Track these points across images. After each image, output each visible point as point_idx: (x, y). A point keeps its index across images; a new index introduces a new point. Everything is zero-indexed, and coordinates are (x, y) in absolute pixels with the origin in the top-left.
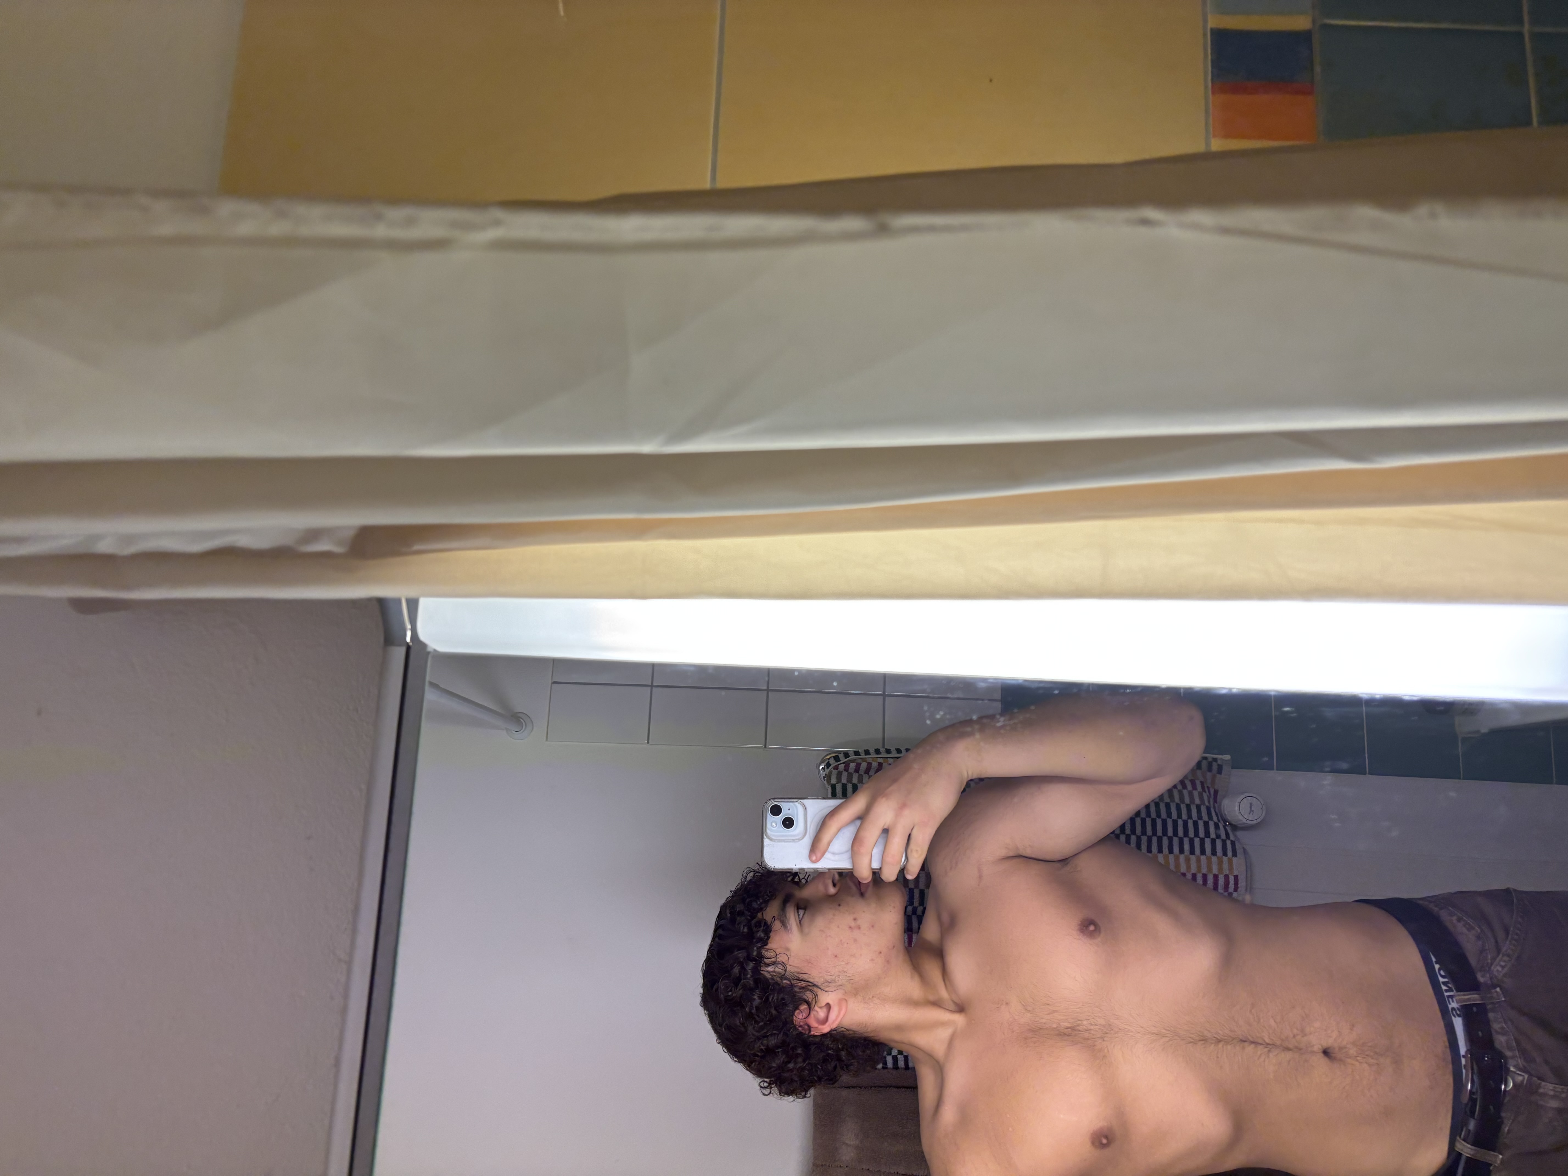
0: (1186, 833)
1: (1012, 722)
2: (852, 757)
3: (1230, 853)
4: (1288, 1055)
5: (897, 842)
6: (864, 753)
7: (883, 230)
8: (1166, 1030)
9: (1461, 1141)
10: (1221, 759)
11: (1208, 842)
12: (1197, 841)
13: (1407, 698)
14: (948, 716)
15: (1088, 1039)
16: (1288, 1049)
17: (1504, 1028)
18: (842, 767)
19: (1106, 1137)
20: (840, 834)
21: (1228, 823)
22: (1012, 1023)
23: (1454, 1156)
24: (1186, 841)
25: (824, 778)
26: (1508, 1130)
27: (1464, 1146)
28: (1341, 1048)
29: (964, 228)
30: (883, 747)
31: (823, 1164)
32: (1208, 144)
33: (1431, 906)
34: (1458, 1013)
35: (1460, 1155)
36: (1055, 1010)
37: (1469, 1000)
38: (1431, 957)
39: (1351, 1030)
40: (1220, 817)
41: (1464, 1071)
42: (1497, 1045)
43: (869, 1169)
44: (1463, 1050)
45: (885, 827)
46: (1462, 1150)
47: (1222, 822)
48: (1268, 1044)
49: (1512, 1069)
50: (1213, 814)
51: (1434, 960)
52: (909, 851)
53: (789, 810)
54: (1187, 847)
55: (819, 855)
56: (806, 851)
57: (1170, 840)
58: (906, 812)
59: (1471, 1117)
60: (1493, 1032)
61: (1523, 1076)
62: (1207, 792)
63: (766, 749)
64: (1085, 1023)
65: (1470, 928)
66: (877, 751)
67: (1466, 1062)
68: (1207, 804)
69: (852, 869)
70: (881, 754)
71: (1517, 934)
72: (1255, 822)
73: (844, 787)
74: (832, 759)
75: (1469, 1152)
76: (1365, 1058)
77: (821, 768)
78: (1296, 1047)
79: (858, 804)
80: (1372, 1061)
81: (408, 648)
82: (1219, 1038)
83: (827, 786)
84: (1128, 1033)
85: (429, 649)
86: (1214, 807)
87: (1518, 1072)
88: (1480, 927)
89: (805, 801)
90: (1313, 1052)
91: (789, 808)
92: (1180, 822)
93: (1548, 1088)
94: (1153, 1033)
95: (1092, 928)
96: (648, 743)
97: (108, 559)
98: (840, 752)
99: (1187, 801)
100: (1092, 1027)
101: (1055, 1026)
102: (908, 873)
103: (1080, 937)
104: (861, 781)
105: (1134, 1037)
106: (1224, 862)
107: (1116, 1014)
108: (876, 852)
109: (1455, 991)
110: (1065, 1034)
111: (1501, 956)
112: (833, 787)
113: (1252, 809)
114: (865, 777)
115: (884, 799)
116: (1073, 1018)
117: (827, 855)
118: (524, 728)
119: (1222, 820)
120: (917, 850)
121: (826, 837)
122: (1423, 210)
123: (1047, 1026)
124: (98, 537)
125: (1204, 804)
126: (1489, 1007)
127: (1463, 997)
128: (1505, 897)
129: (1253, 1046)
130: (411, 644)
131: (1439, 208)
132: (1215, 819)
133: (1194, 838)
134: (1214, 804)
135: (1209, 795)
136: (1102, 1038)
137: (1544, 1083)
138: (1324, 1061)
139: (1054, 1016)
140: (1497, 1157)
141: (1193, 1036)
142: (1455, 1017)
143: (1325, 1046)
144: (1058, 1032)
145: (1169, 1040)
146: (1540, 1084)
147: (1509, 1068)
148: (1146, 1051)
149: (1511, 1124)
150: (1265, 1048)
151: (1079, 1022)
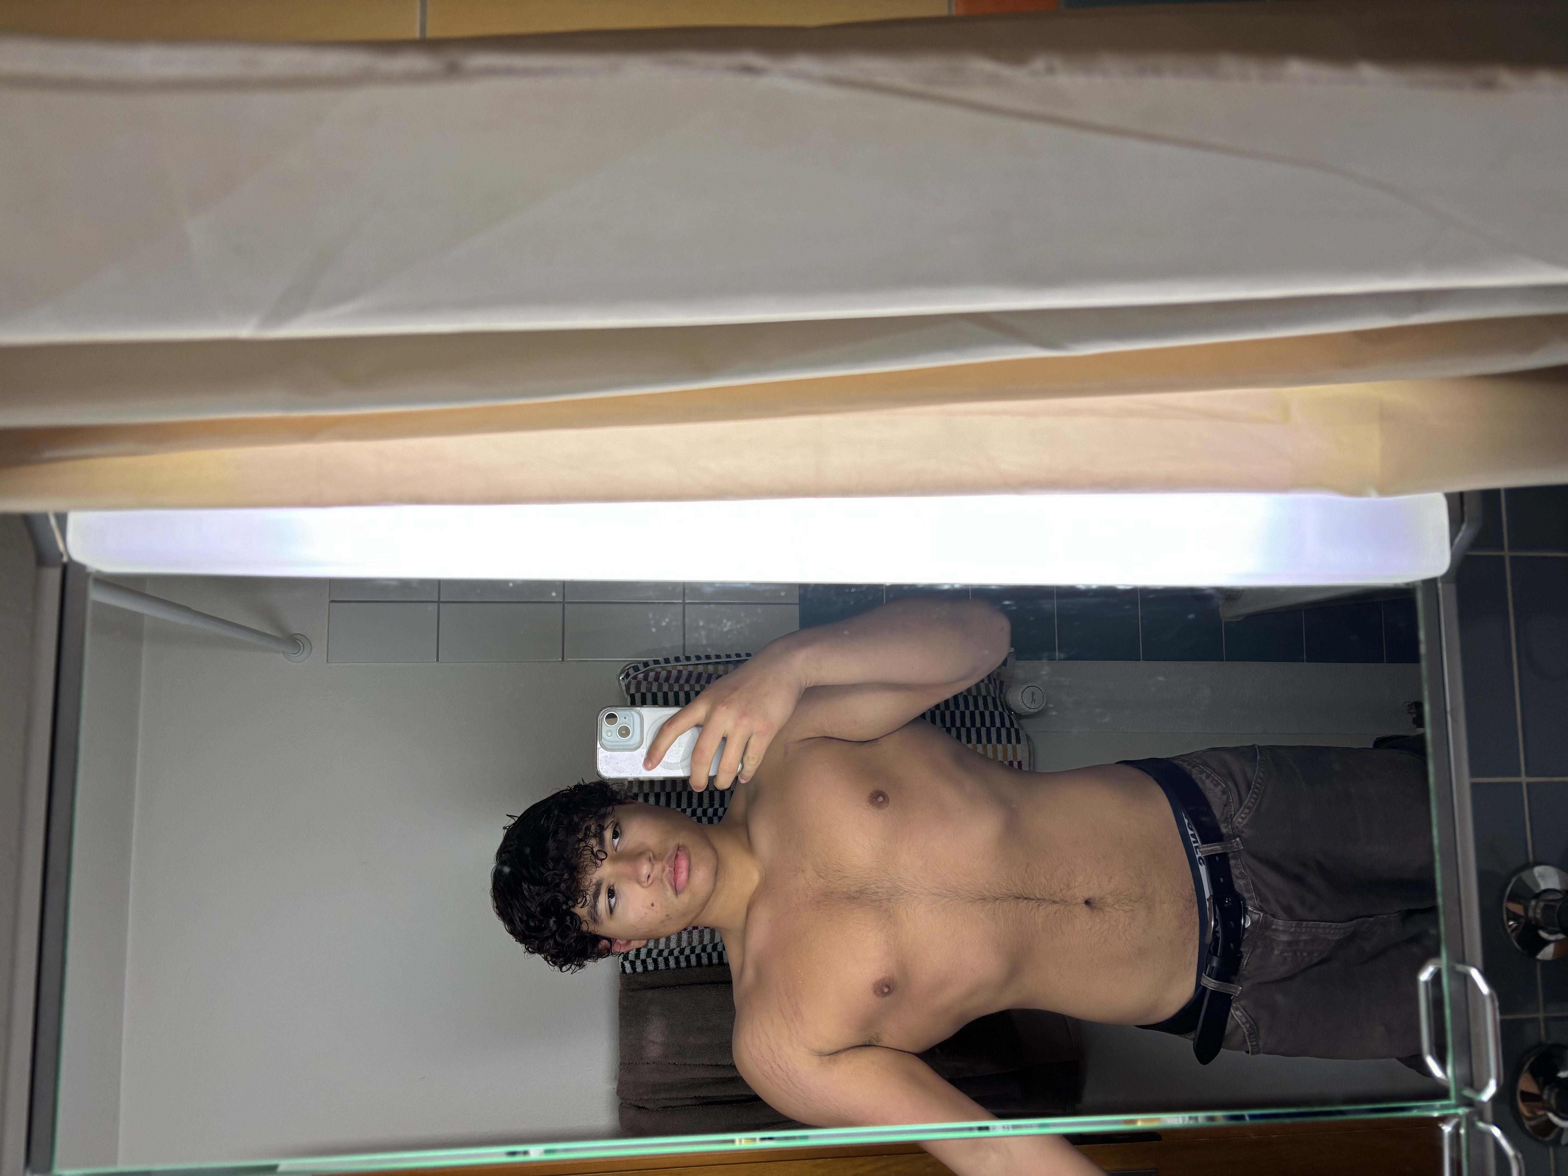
0: (973, 724)
2: (652, 666)
3: (1014, 741)
4: (1055, 907)
5: (734, 750)
6: (664, 662)
8: (946, 890)
9: (1206, 977)
11: (993, 731)
12: (983, 730)
15: (876, 901)
16: (1054, 902)
17: (1243, 873)
18: (641, 676)
19: (888, 986)
21: (1013, 713)
22: (807, 888)
23: (1200, 990)
24: (973, 730)
25: (625, 689)
26: (1247, 963)
27: (1209, 980)
28: (1100, 898)
30: (683, 655)
31: (631, 1062)
33: (1181, 763)
34: (1203, 861)
35: (1205, 989)
36: (845, 875)
37: (1212, 850)
38: (1183, 813)
39: (1110, 882)
40: (1005, 707)
41: (1208, 912)
42: (1236, 887)
43: (675, 1064)
44: (1207, 894)
45: (725, 736)
46: (1207, 985)
47: (1007, 711)
48: (1038, 899)
49: (1250, 908)
50: (999, 703)
53: (625, 718)
54: (974, 737)
55: (654, 763)
58: (746, 721)
59: (1215, 956)
60: (1234, 877)
61: (1259, 914)
62: (993, 683)
63: (564, 662)
64: (873, 886)
65: (1217, 784)
66: (677, 659)
67: (1210, 904)
68: (993, 695)
70: (680, 662)
71: (1257, 788)
72: (1036, 710)
74: (632, 669)
75: (1213, 986)
76: (1121, 906)
77: (621, 678)
78: (1062, 900)
79: (698, 711)
80: (1128, 908)
81: (65, 569)
82: (996, 896)
83: (626, 695)
84: (913, 895)
85: (89, 570)
87: (1256, 911)
88: (1226, 783)
90: (1076, 904)
92: (967, 713)
93: (1280, 923)
94: (935, 895)
95: (881, 799)
96: (437, 660)
98: (639, 662)
100: (879, 890)
101: (845, 890)
103: (870, 808)
105: (917, 899)
106: (1009, 749)
107: (902, 877)
109: (1201, 843)
110: (854, 898)
111: (1242, 808)
112: (633, 697)
113: (1034, 698)
115: (724, 708)
116: (862, 883)
118: (301, 650)
119: (1007, 709)
120: (753, 758)
121: (663, 744)
122: (1039, 64)
123: (838, 890)
125: (990, 695)
126: (1230, 855)
127: (1209, 849)
128: (1250, 753)
129: (1026, 901)
130: (67, 564)
132: (1000, 709)
133: (980, 728)
134: (999, 695)
135: (995, 686)
136: (888, 900)
137: (1276, 920)
138: (1085, 909)
139: (844, 882)
140: (1237, 989)
141: (973, 896)
142: (1202, 865)
143: (1087, 896)
144: (848, 896)
145: (950, 900)
146: (1273, 920)
147: (1247, 908)
148: (928, 911)
149: (1249, 958)
150: (1036, 902)
151: (867, 886)
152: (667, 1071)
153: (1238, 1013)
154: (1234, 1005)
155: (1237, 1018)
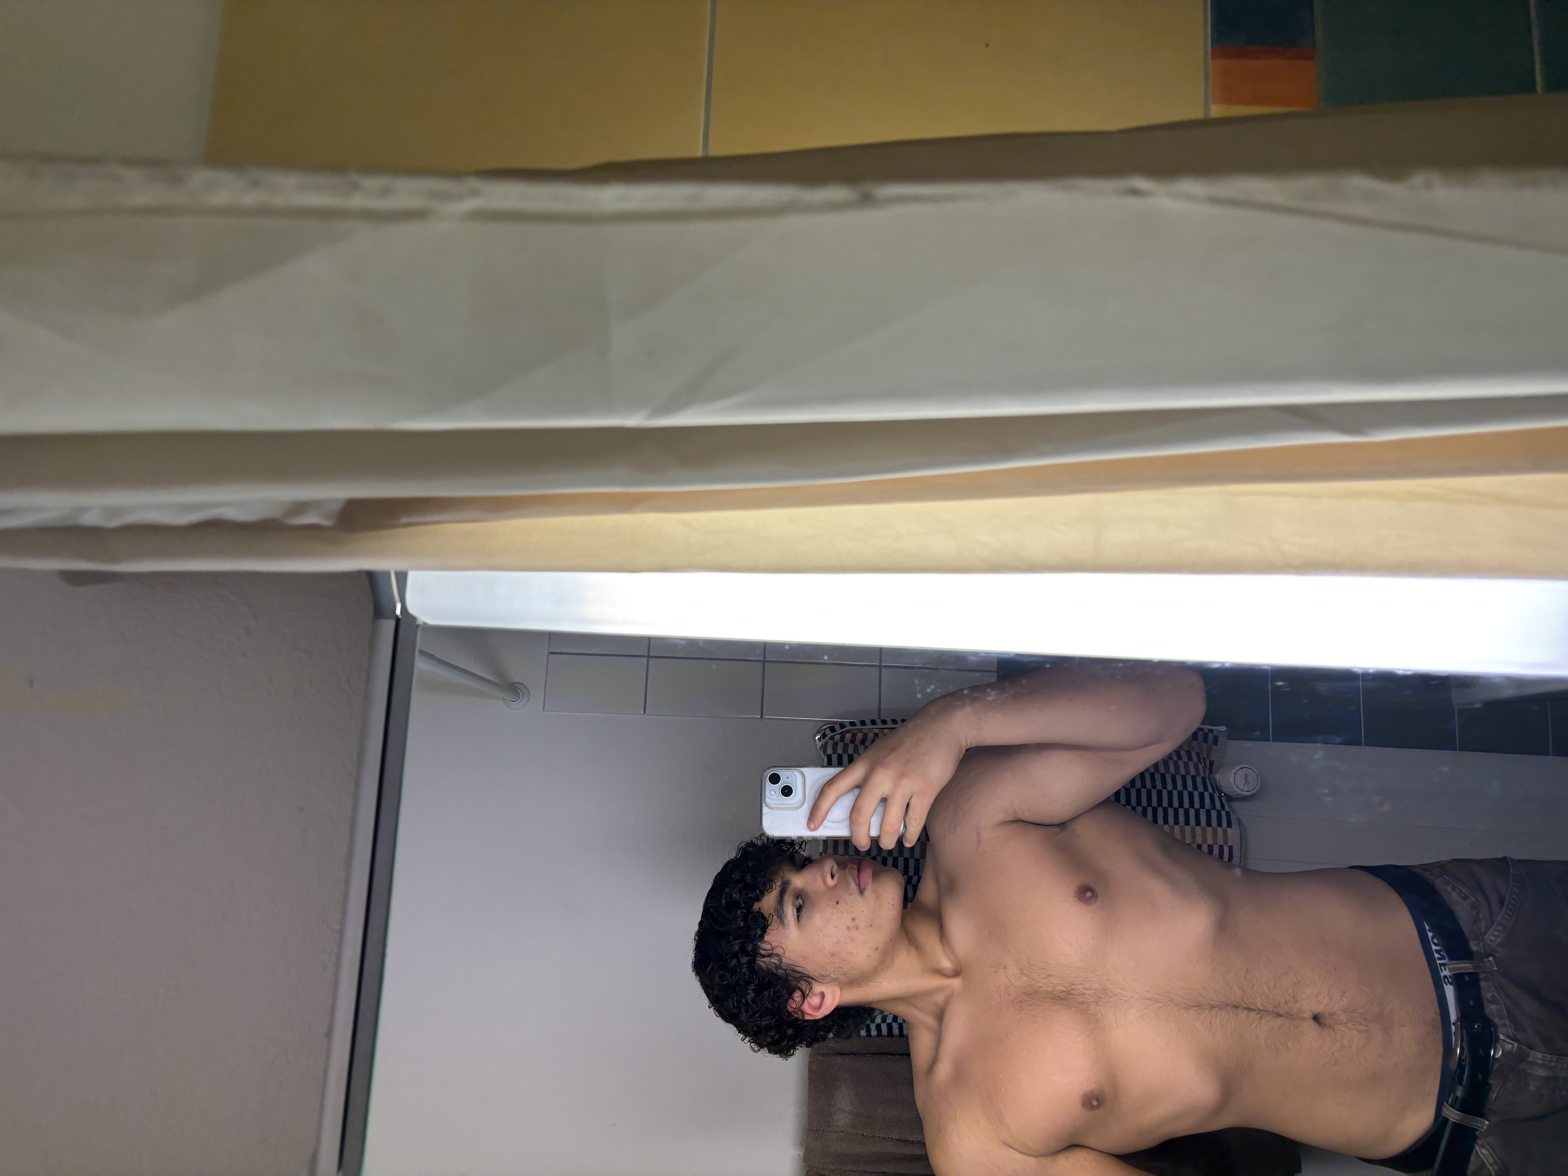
0: (1181, 804)
1: (1003, 696)
2: (848, 728)
3: (1224, 824)
4: (1279, 1021)
5: (896, 810)
6: (859, 724)
7: (867, 200)
8: (1159, 995)
9: (1447, 1106)
10: (1218, 730)
11: (1203, 813)
12: (1192, 812)
13: (1400, 672)
14: (939, 690)
15: (1083, 1003)
16: (1279, 1015)
17: (1496, 996)
18: (837, 737)
19: (1097, 1100)
20: (838, 802)
21: (1223, 794)
22: (1009, 986)
23: (1440, 1121)
24: (1181, 812)
25: (821, 748)
26: (1496, 1097)
27: (1451, 1111)
28: (1332, 1015)
29: (950, 198)
30: (879, 718)
31: (818, 1129)
32: (1207, 109)
33: (1427, 875)
34: (1450, 980)
35: (1446, 1120)
36: (1050, 974)
37: (1460, 968)
38: (1424, 925)
39: (1342, 997)
40: (1215, 788)
41: (1453, 1037)
42: (1488, 1013)
43: (863, 1135)
44: (1453, 1016)
45: (884, 796)
46: (1448, 1116)
47: (1217, 792)
48: (1260, 1010)
49: (1502, 1037)
50: (1208, 785)
51: (1427, 928)
52: (907, 819)
53: (788, 778)
54: (1182, 818)
55: (817, 823)
56: (804, 821)
57: (1165, 810)
58: (905, 782)
59: (1459, 1084)
60: (1485, 1002)
61: (1513, 1044)
62: (1203, 762)
63: (762, 720)
64: (1080, 987)
65: (1465, 898)
66: (873, 722)
67: (1456, 1029)
68: (1202, 775)
69: (851, 837)
70: (877, 725)
71: (1512, 904)
72: (1250, 793)
73: (840, 757)
74: (828, 730)
75: (1456, 1118)
76: (1355, 1025)
77: (817, 738)
78: (1287, 1013)
79: (857, 772)
80: (1362, 1027)
81: (398, 620)
82: (1212, 1003)
83: (823, 756)
84: (1122, 998)
85: (418, 622)
86: (1210, 778)
87: (1508, 1040)
88: (1475, 897)
89: (805, 770)
90: (1303, 1019)
91: (788, 776)
92: (1175, 793)
93: (1537, 1056)
94: (1147, 999)
95: (1089, 894)
96: (644, 713)
97: (96, 532)
98: (836, 723)
99: (1182, 772)
100: (1087, 992)
101: (1050, 990)
102: (906, 841)
103: (1077, 904)
104: (856, 751)
105: (1127, 1002)
106: (1219, 833)
107: (1111, 979)
108: (875, 821)
109: (1447, 959)
110: (1060, 998)
111: (1494, 926)
112: (829, 757)
113: (1248, 780)
114: (861, 748)
115: (883, 768)
116: (1068, 982)
117: (825, 823)
118: (520, 700)
119: (1217, 790)
120: (916, 819)
121: (825, 804)
122: (1418, 179)
123: (1043, 990)
124: (84, 510)
125: (1199, 775)
126: (1482, 976)
127: (1455, 966)
128: (1500, 865)
129: (1246, 1012)
130: (400, 617)
131: (1435, 178)
132: (1210, 790)
133: (1189, 809)
134: (1209, 775)
135: (1204, 766)
136: (1097, 1002)
137: (1533, 1052)
138: (1313, 1026)
139: (1049, 981)
140: (1483, 1123)
141: (1187, 1002)
142: (1447, 984)
143: (1316, 1012)
144: (1052, 996)
145: (1163, 1006)
146: (1529, 1052)
147: (1499, 1036)
148: (1140, 1016)
149: (1499, 1092)
150: (1258, 1014)
151: (1074, 987)
152: (855, 1142)
153: (1484, 1151)
154: (1479, 1142)
155: (1482, 1157)
